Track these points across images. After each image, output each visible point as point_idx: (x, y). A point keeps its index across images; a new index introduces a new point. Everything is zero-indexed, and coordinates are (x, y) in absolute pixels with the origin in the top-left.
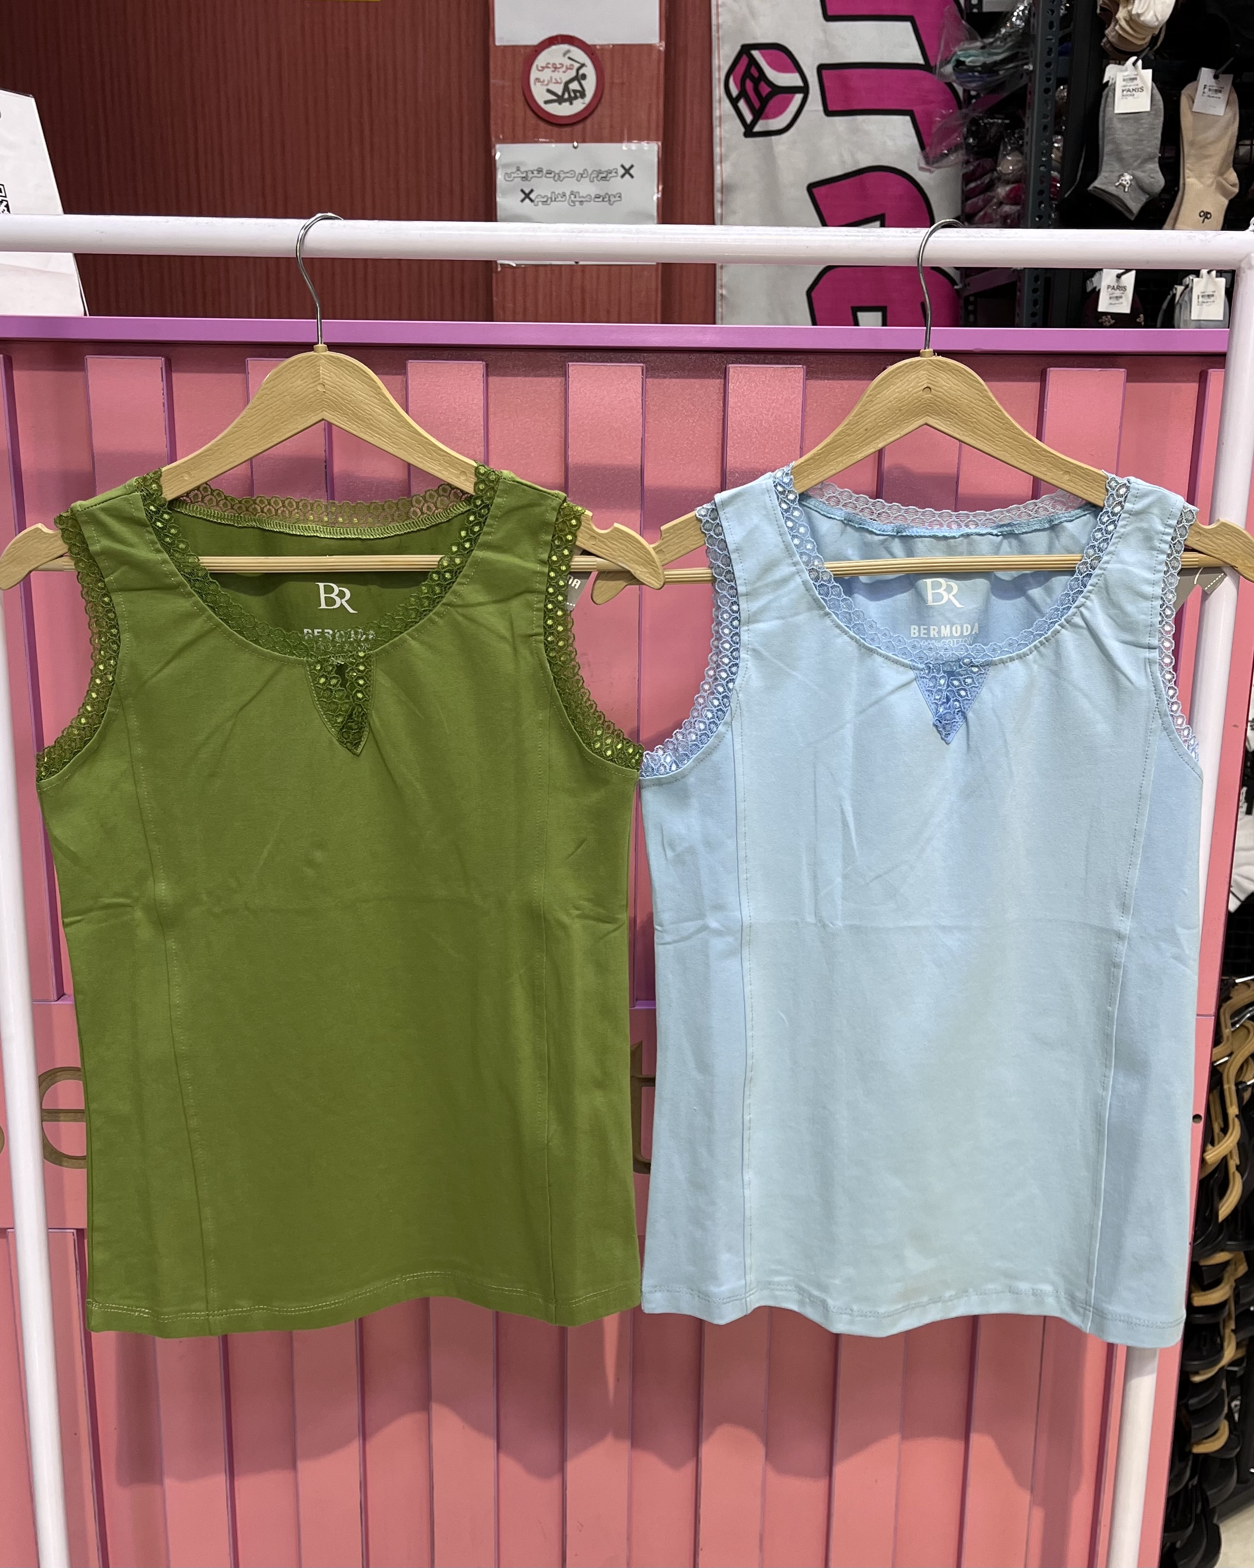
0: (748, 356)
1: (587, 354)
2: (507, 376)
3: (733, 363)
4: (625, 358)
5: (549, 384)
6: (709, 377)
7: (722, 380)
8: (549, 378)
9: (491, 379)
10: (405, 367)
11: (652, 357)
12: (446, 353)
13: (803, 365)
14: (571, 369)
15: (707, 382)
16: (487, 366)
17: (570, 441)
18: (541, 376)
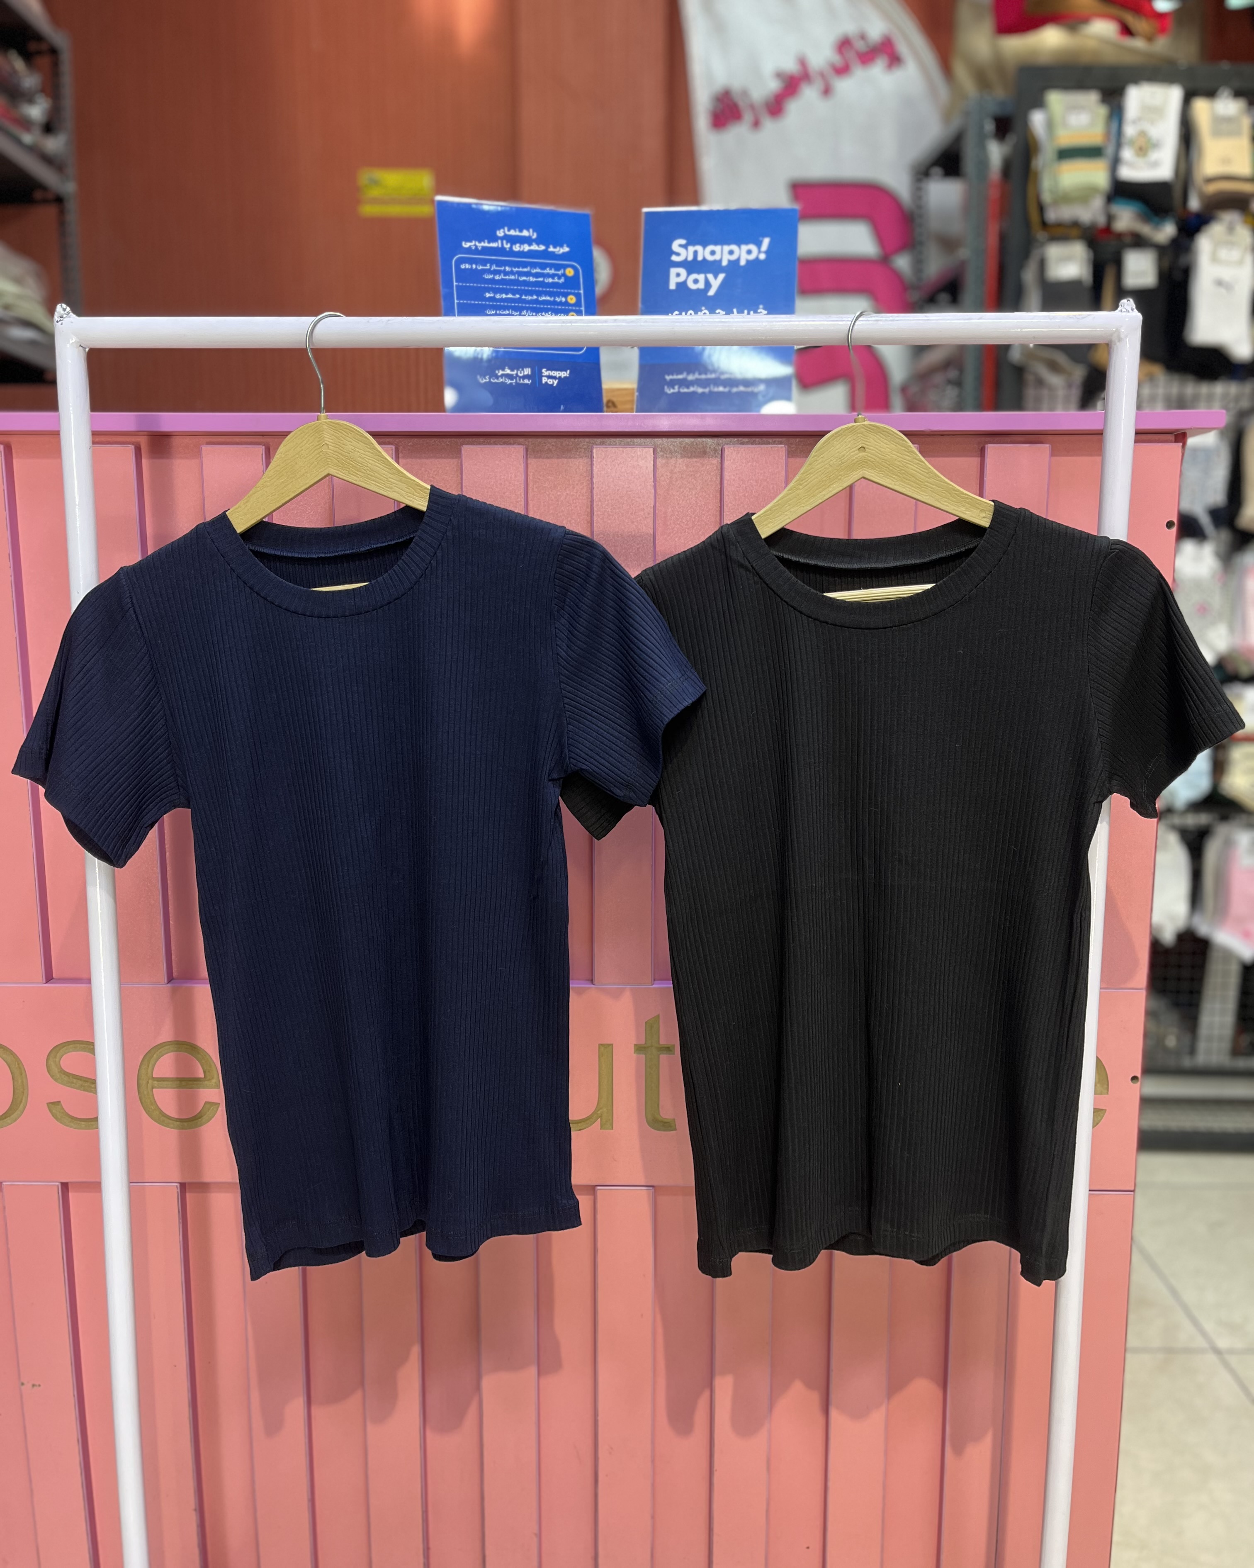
1: (607, 437)
2: (544, 458)
3: (727, 444)
4: (638, 440)
5: (578, 464)
7: (719, 459)
8: (577, 460)
9: (529, 461)
10: (459, 452)
12: (493, 440)
13: (785, 444)
14: (594, 451)
16: (527, 449)
17: (595, 509)
18: (570, 458)
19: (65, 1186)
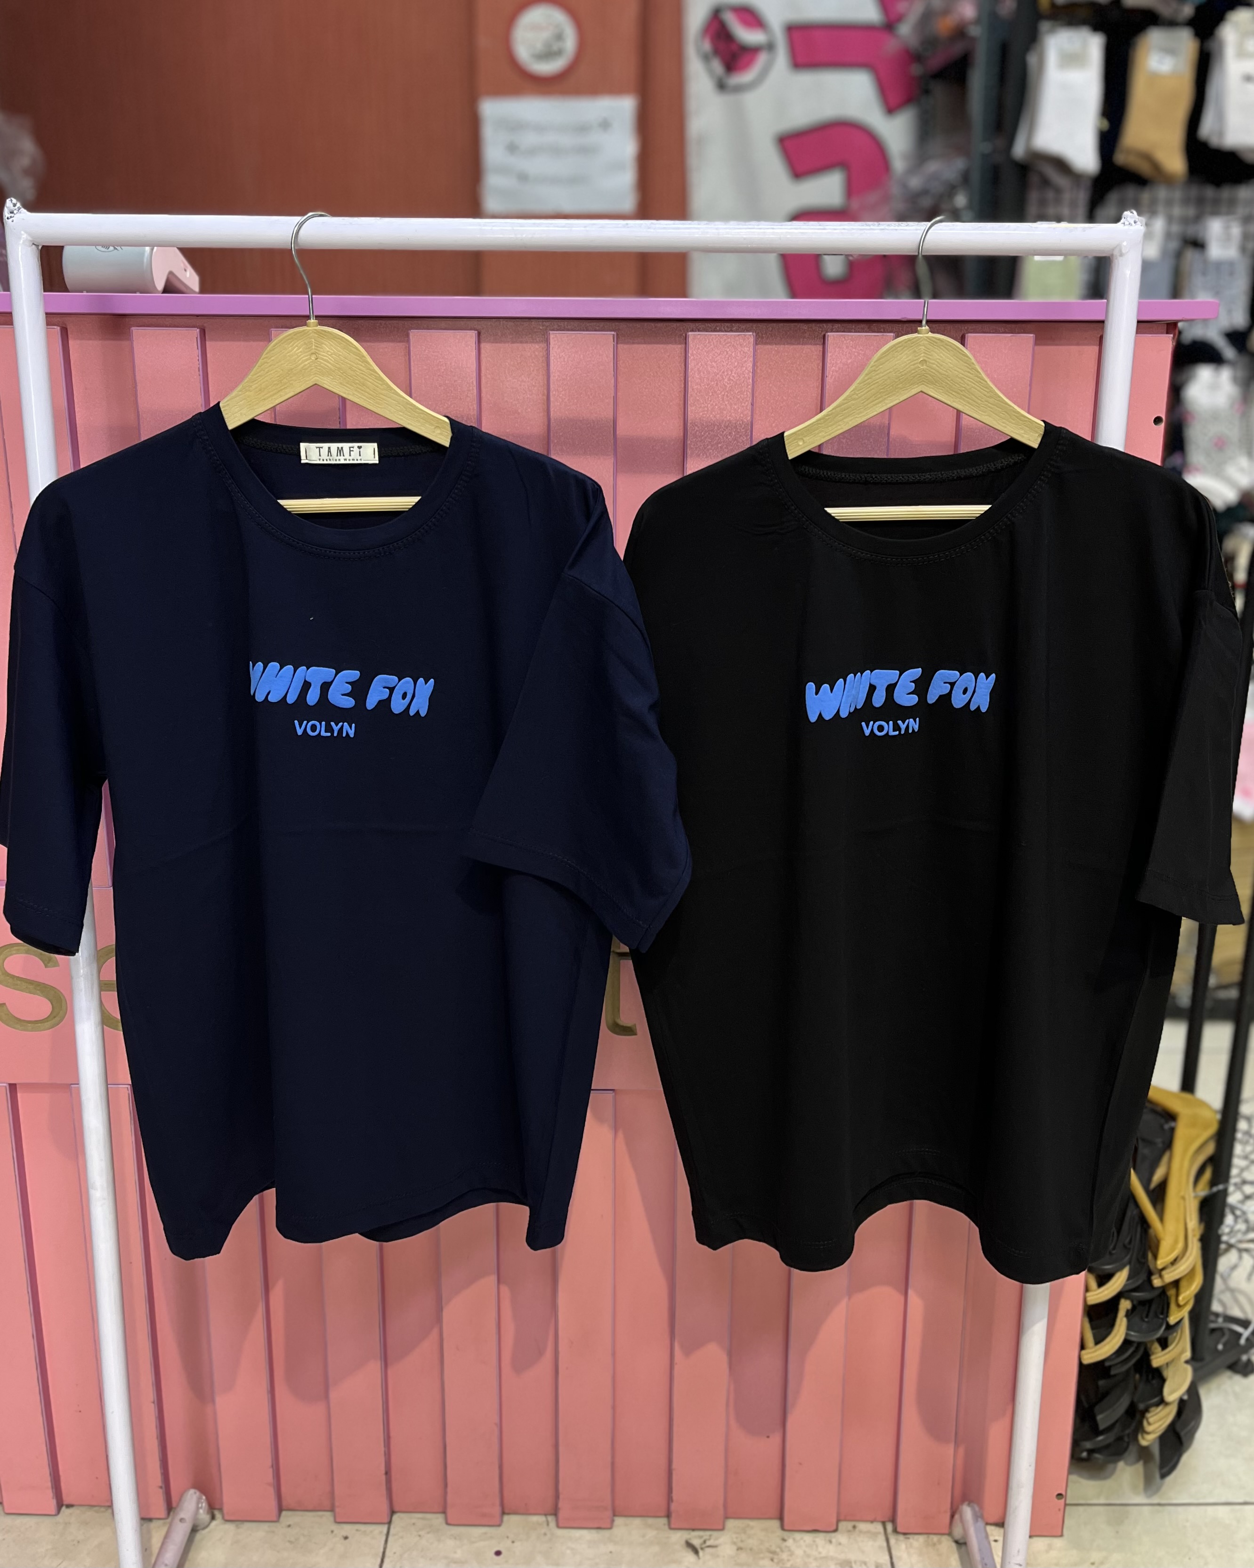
0: (706, 325)
1: (566, 323)
2: (497, 343)
3: (692, 331)
4: (598, 326)
5: (533, 349)
6: (671, 343)
7: (683, 346)
8: (533, 345)
9: (483, 345)
10: (408, 335)
11: (623, 325)
12: (443, 324)
13: (753, 332)
14: (552, 336)
15: (670, 347)
16: (479, 334)
17: (552, 399)
18: (527, 342)
19: (13, 1087)
